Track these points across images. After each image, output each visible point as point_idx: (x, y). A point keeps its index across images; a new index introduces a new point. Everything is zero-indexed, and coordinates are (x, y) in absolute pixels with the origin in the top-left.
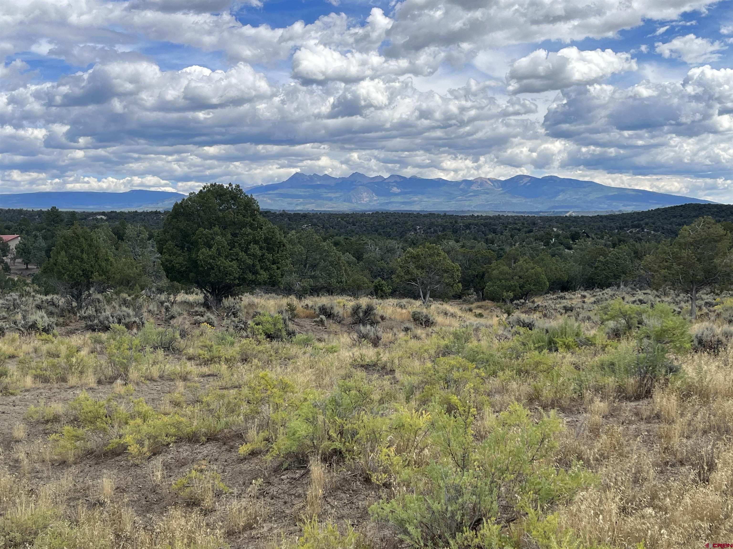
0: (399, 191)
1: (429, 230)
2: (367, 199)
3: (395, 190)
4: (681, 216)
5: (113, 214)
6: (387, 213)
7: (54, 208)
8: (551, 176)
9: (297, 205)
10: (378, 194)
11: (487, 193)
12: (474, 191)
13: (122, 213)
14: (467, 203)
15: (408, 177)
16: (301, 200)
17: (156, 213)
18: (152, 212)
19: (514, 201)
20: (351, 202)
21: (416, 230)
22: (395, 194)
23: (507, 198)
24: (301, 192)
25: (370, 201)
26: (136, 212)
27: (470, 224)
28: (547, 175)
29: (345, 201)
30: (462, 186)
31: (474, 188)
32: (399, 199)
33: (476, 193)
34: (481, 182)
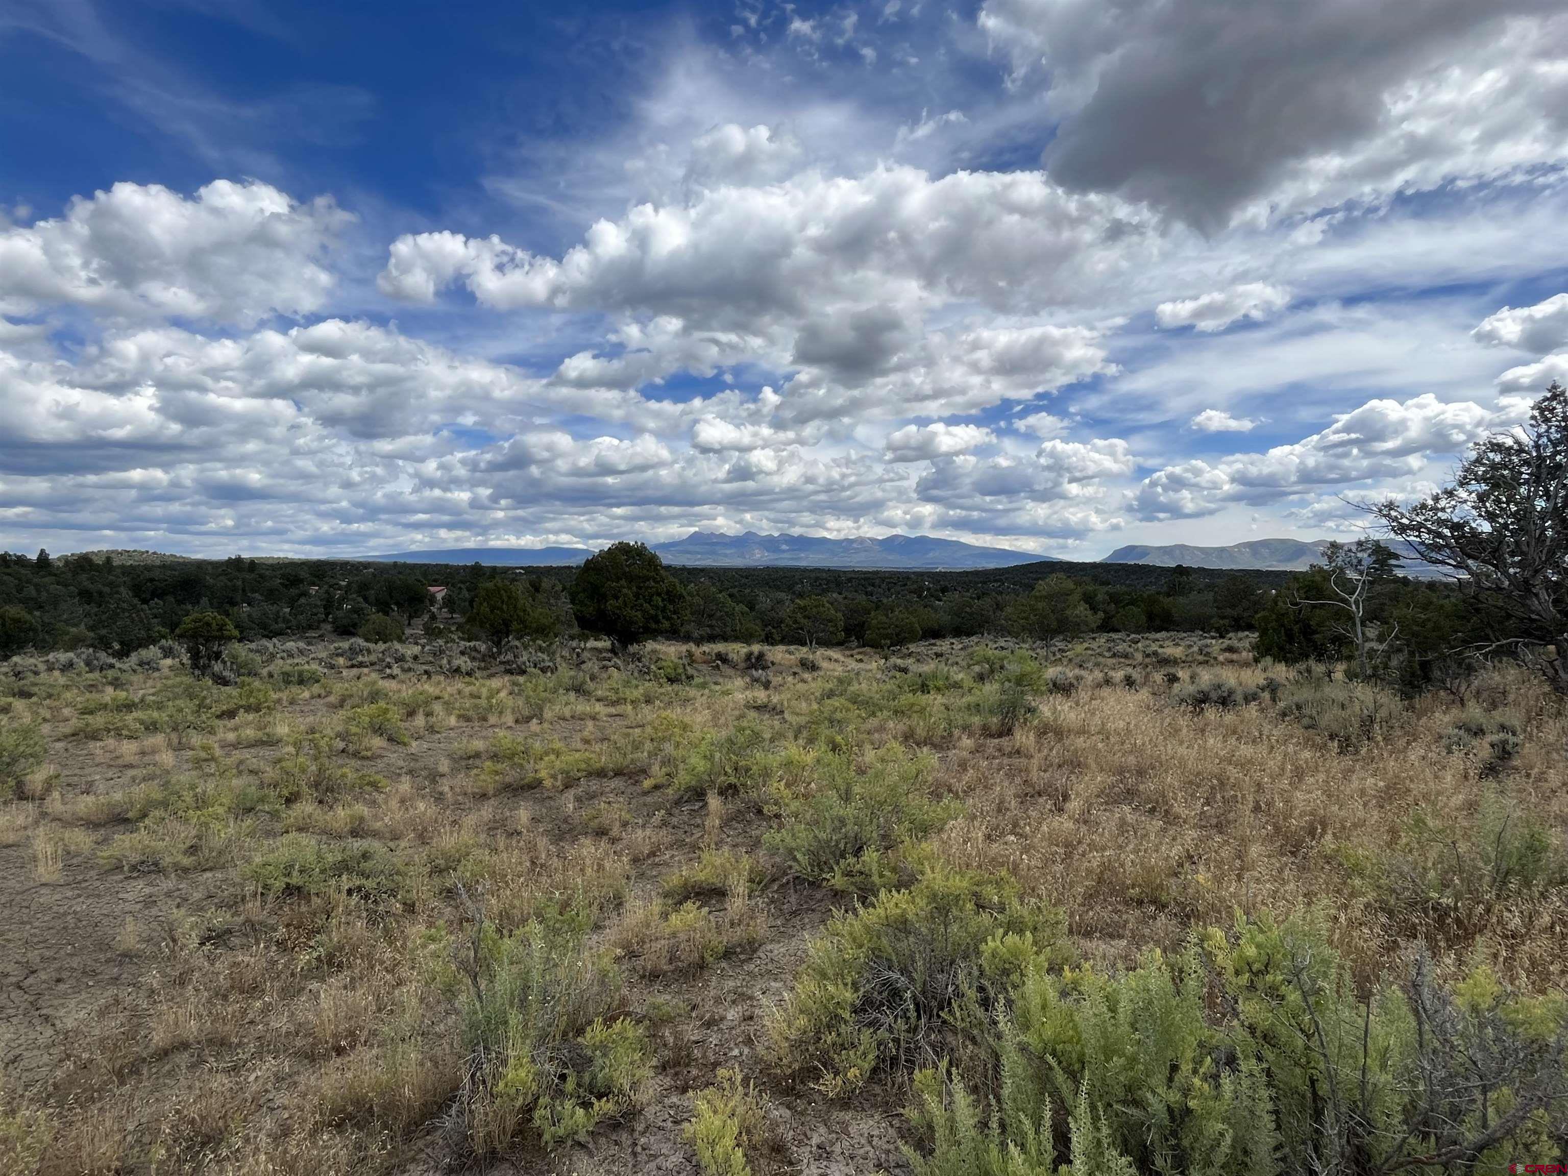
0: (788, 548)
2: (759, 556)
3: (784, 547)
6: (777, 568)
7: (477, 563)
8: (923, 536)
9: (696, 560)
10: (769, 551)
11: (867, 551)
12: (855, 549)
14: (849, 559)
15: (796, 536)
16: (699, 556)
19: (890, 557)
20: (745, 558)
21: (803, 583)
22: (784, 551)
23: (885, 556)
24: (697, 549)
25: (762, 557)
28: (919, 535)
30: (843, 544)
31: (854, 546)
32: (787, 555)
33: (857, 550)
34: (861, 540)
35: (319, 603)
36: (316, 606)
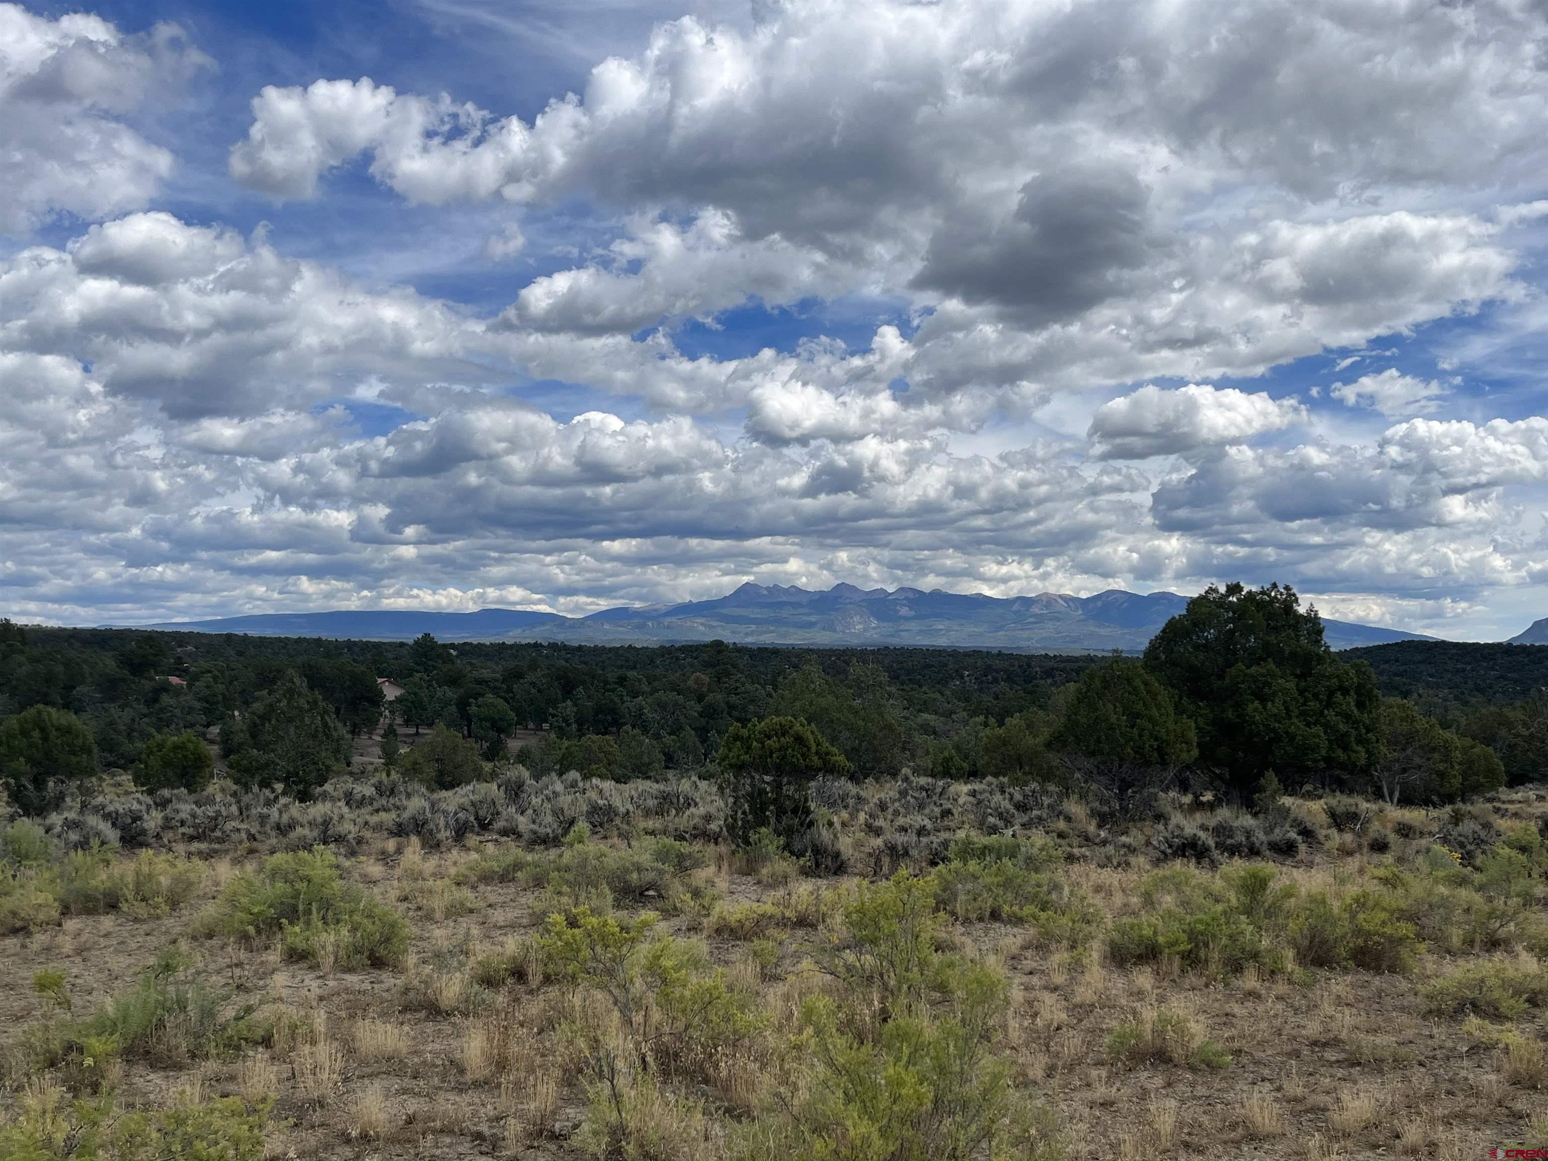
0: (913, 613)
1: (984, 679)
2: (861, 626)
3: (904, 611)
4: (1397, 661)
5: (467, 648)
6: (903, 648)
7: (427, 635)
8: (1164, 593)
9: (747, 634)
10: (880, 618)
11: (1058, 619)
12: (1035, 615)
13: (480, 646)
14: (1025, 634)
15: (927, 591)
16: (754, 627)
17: (537, 646)
18: (528, 645)
19: (1103, 631)
20: (835, 631)
21: (962, 677)
22: (907, 619)
23: (1091, 628)
24: (756, 613)
25: (865, 630)
26: (504, 643)
27: (1053, 669)
28: (1156, 591)
29: (824, 629)
30: (1016, 607)
31: (1035, 610)
32: (914, 626)
33: (1040, 619)
34: (1047, 600)
35: (198, 705)
36: (191, 710)
